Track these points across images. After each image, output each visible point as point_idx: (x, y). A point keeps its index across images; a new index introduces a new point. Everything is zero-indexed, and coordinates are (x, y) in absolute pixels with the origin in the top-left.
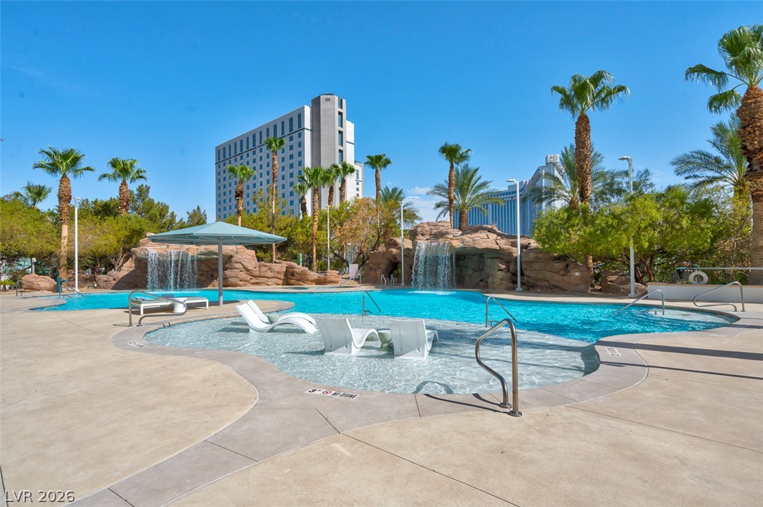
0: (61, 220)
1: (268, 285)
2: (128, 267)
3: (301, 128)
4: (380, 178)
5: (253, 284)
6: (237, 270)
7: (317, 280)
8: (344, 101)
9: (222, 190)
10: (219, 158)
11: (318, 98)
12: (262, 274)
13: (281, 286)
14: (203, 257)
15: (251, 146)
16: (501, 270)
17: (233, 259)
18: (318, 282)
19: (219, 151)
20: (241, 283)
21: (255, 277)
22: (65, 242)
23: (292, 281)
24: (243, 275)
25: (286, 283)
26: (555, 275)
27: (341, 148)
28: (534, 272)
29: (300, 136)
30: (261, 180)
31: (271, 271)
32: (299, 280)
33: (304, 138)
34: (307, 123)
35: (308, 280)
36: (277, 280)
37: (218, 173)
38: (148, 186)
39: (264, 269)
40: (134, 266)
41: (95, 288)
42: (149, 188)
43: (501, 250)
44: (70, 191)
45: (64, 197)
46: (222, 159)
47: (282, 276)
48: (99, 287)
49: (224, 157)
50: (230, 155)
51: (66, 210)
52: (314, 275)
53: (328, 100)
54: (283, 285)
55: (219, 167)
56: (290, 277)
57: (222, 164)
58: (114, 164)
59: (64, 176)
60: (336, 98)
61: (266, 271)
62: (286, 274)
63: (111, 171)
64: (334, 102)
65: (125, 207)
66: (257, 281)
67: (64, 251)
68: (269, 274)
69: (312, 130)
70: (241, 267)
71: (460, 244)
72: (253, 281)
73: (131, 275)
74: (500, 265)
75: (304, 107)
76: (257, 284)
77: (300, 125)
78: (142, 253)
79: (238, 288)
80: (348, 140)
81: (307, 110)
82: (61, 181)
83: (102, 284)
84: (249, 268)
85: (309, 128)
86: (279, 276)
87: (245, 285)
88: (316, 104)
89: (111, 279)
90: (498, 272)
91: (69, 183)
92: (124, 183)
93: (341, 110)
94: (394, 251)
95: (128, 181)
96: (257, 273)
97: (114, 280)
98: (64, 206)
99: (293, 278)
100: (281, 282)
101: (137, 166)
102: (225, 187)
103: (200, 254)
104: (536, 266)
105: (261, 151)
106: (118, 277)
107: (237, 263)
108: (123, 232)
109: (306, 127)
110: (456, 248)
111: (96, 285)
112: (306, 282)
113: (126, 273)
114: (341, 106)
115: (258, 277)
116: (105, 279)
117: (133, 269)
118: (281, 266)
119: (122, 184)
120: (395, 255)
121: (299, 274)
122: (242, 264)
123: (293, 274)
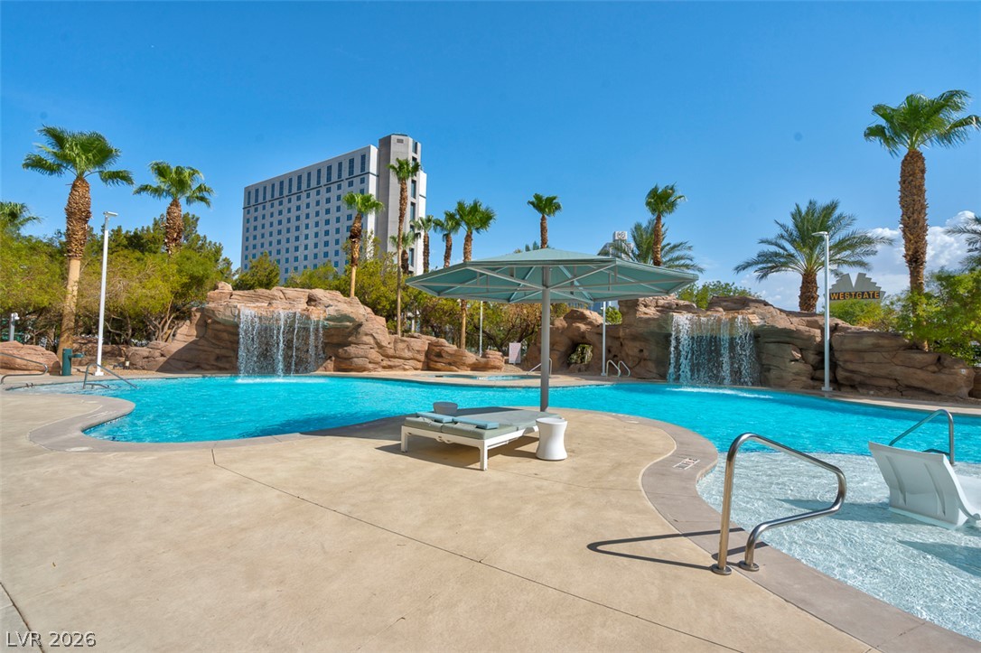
0: (69, 251)
1: (405, 370)
2: (185, 334)
3: (365, 172)
4: (548, 227)
5: (384, 367)
6: (366, 347)
7: (474, 364)
8: (419, 145)
9: (251, 242)
10: (249, 203)
11: (389, 138)
12: (398, 353)
13: (419, 372)
14: (332, 323)
15: (294, 190)
16: (797, 360)
17: (362, 329)
18: (475, 367)
19: (249, 193)
20: (371, 366)
21: (388, 357)
22: (73, 288)
23: (439, 365)
24: (374, 354)
25: (428, 367)
26: (919, 372)
27: (414, 201)
28: (867, 365)
29: (363, 181)
30: (306, 232)
31: (409, 350)
32: (450, 364)
33: (368, 184)
34: (373, 166)
35: (464, 364)
36: (416, 362)
37: (247, 221)
38: (197, 215)
39: (401, 345)
40: (195, 333)
41: (125, 368)
42: (197, 219)
43: (798, 331)
44: (88, 203)
45: (77, 213)
46: (253, 202)
47: (422, 357)
48: (133, 366)
49: (256, 200)
50: (264, 198)
51: (79, 235)
52: (471, 357)
53: (400, 141)
54: (422, 370)
55: (248, 213)
56: (436, 359)
57: (252, 209)
58: (161, 171)
59: (80, 178)
60: (411, 141)
61: (403, 349)
62: (428, 354)
63: (155, 181)
64: (408, 145)
65: (176, 240)
66: (390, 363)
67: (70, 305)
68: (407, 354)
69: (378, 176)
70: (372, 341)
71: (759, 321)
72: (385, 363)
73: (191, 349)
74: (794, 353)
75: (369, 147)
76: (390, 367)
77: (363, 168)
78: (228, 313)
79: (365, 374)
80: (421, 193)
81: (374, 151)
82: (74, 186)
83: (140, 363)
84: (383, 344)
85: (375, 173)
86: (419, 357)
87: (375, 369)
88: (385, 144)
89: (157, 353)
90: (793, 363)
91: (88, 191)
92: (175, 203)
93: (415, 156)
94: (583, 327)
95: (182, 201)
96: (391, 352)
97: (162, 355)
98: (78, 228)
99: (440, 360)
100: (420, 365)
101: (202, 178)
102: (255, 238)
103: (327, 320)
104: (875, 357)
105: (308, 196)
106: (169, 351)
107: (366, 335)
108: (177, 277)
109: (371, 171)
110: (755, 326)
111: (127, 364)
112: (461, 367)
113: (182, 345)
114: (415, 151)
115: (392, 357)
116: (146, 354)
117: (194, 338)
118: (422, 342)
119: (171, 205)
120: (583, 333)
121: (451, 355)
122: (374, 338)
123: (439, 355)
